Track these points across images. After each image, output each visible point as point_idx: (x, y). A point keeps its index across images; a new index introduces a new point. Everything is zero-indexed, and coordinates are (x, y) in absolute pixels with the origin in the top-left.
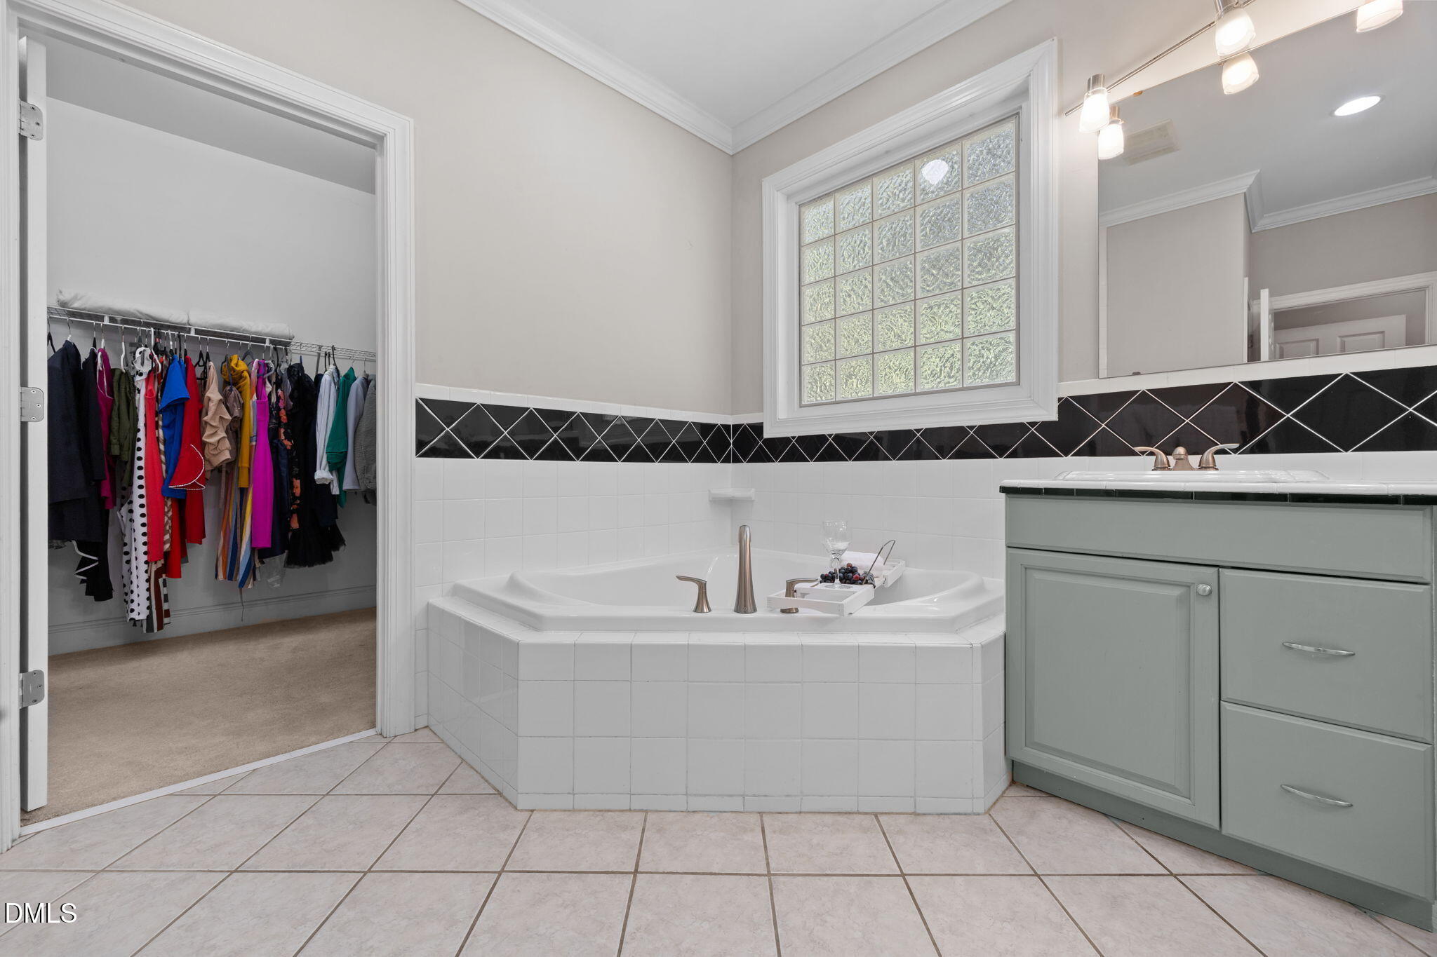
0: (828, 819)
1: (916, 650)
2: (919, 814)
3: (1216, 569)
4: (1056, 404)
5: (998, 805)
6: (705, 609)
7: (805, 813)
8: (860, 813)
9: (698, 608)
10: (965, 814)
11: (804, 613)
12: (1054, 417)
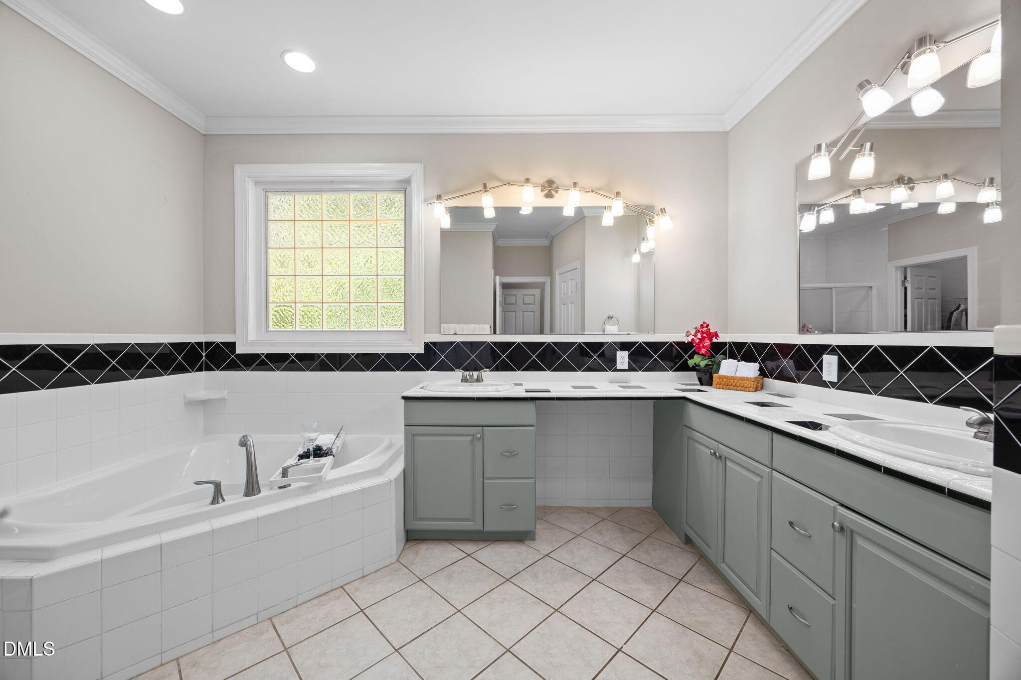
0: (315, 602)
1: (363, 491)
2: (365, 577)
3: (482, 427)
4: (423, 345)
5: (402, 555)
6: (221, 501)
7: (300, 605)
8: (333, 590)
9: (214, 501)
10: (387, 566)
11: (294, 486)
12: (422, 351)
